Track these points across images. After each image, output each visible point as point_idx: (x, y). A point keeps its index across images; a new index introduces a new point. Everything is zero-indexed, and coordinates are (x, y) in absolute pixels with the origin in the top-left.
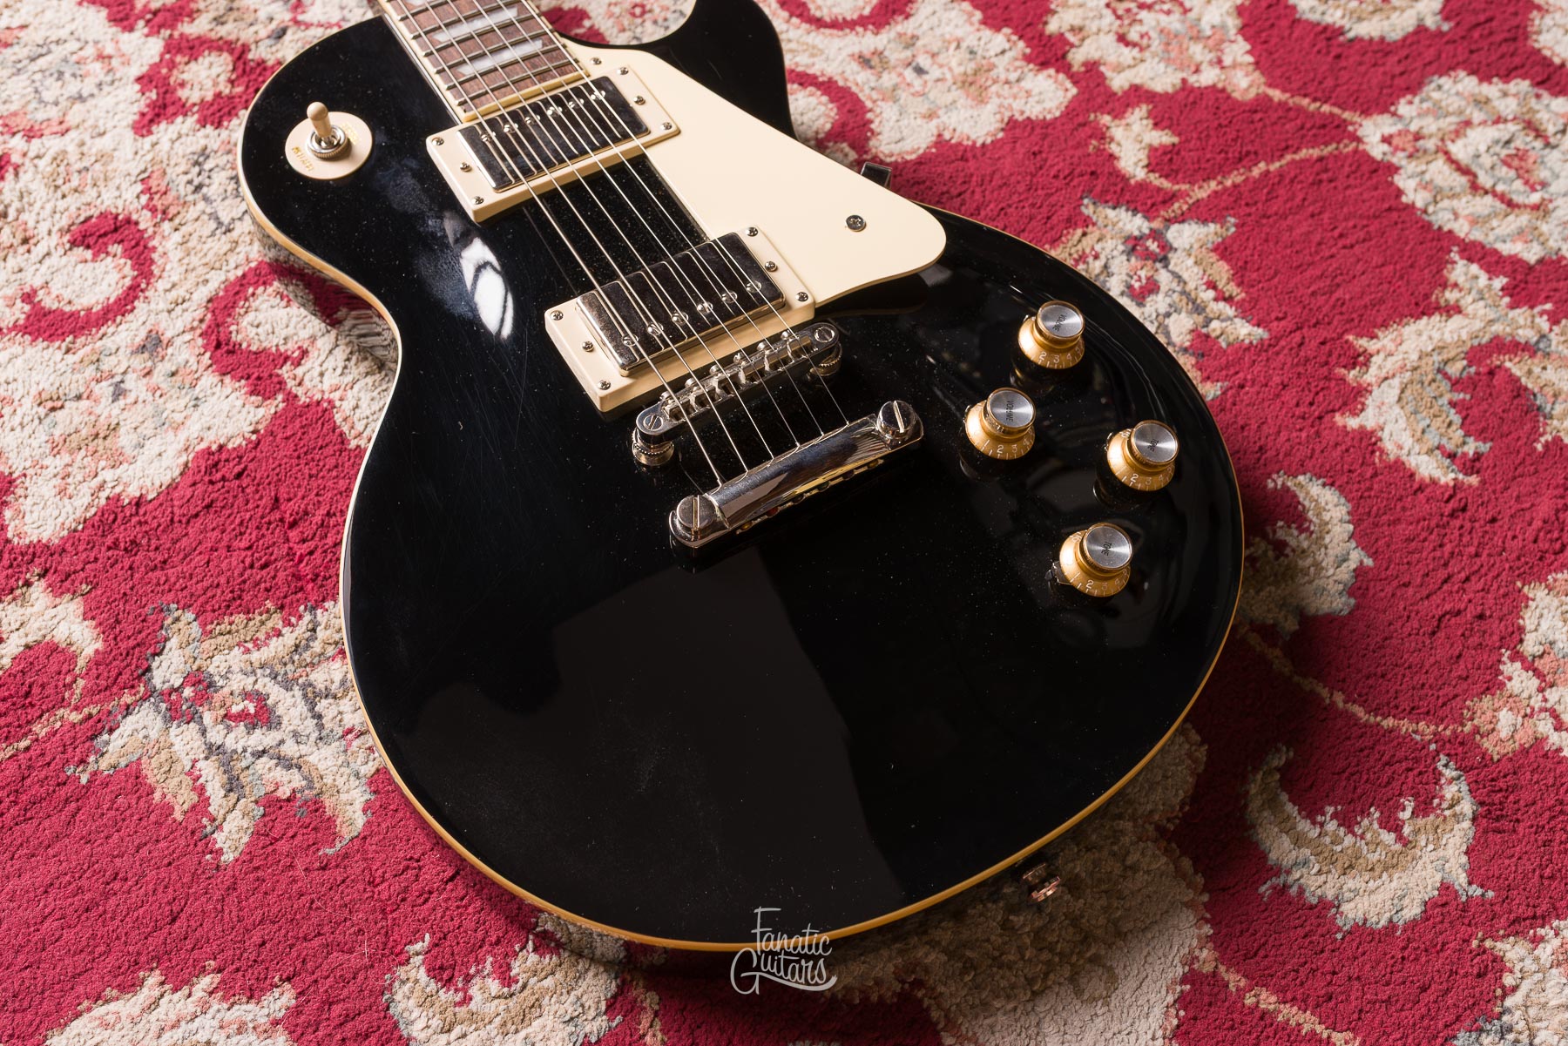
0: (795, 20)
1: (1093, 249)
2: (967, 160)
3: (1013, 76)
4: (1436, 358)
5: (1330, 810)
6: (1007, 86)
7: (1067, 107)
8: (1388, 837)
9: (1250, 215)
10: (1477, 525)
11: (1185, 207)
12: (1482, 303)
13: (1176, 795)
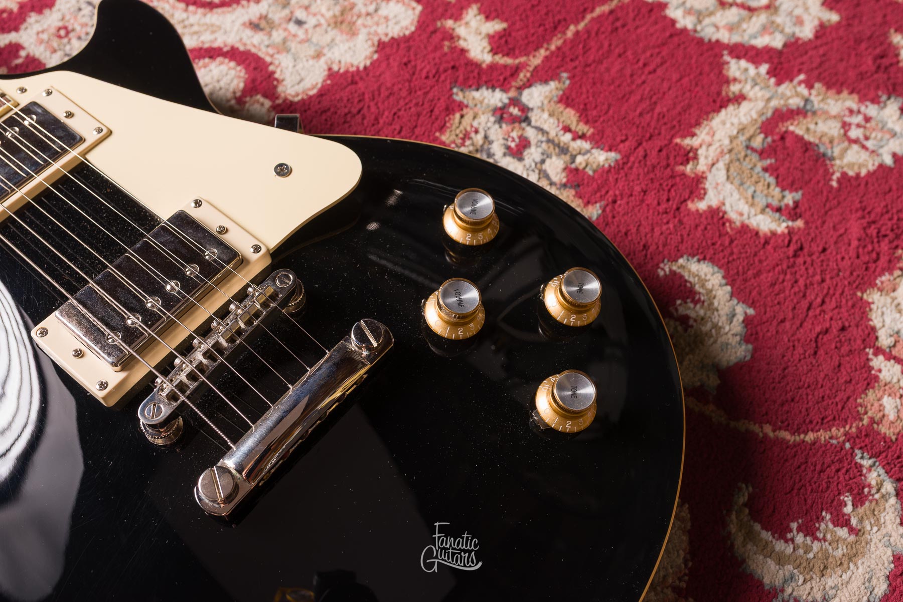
0: (192, 8)
1: (472, 126)
2: (356, 83)
3: (371, 8)
4: (742, 138)
5: (794, 526)
6: (369, 18)
7: (418, 22)
8: (842, 532)
9: (575, 68)
10: (814, 257)
11: (528, 75)
12: (757, 88)
13: (678, 556)
